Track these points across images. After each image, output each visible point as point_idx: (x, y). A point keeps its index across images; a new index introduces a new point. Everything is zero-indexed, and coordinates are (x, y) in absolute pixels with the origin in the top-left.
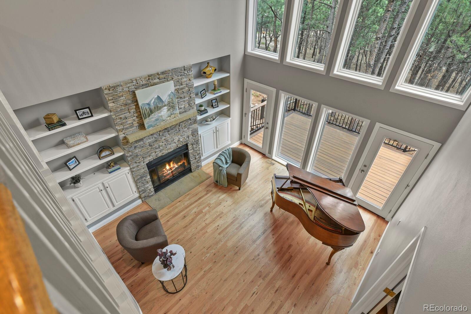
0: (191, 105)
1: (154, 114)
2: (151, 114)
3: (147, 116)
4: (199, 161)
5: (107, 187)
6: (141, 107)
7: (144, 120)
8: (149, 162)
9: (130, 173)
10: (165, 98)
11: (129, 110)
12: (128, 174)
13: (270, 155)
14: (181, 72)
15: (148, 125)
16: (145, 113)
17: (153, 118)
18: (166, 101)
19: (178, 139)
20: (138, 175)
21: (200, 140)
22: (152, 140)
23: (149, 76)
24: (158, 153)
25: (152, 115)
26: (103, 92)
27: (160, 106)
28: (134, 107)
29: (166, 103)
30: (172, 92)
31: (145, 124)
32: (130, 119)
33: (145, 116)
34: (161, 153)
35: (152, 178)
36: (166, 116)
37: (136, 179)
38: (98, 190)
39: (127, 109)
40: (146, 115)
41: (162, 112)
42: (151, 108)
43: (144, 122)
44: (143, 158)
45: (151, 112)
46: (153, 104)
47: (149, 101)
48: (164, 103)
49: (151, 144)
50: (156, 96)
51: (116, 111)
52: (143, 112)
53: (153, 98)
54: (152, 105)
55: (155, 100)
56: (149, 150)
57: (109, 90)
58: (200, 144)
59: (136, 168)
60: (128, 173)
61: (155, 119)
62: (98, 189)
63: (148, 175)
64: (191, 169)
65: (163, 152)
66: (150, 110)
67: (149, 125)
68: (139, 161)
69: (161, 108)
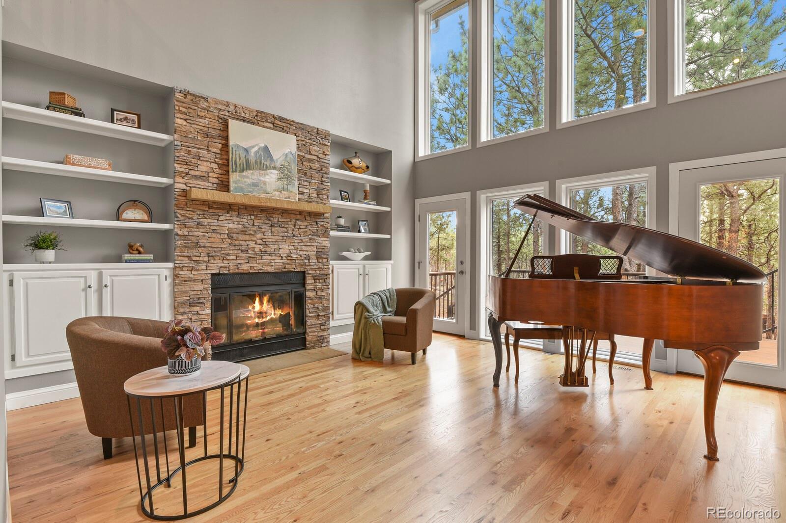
0: (321, 196)
1: (251, 171)
2: (246, 169)
3: (238, 169)
4: (324, 326)
5: (106, 286)
6: (232, 148)
7: (231, 173)
8: (218, 272)
9: (169, 280)
10: (278, 155)
11: (209, 147)
12: (166, 280)
13: (474, 331)
14: (311, 134)
15: (236, 185)
16: (235, 161)
17: (247, 177)
18: (279, 162)
19: (288, 252)
20: (186, 292)
21: (331, 275)
22: (236, 226)
23: (258, 112)
24: (242, 261)
25: (249, 172)
26: (175, 95)
27: (265, 163)
28: (220, 146)
29: (278, 165)
30: (291, 152)
31: (231, 180)
32: (205, 163)
33: (234, 167)
34: (248, 265)
35: (216, 319)
36: (274, 187)
37: (178, 299)
38: (83, 286)
39: (207, 144)
40: (236, 166)
41: (267, 177)
42: (249, 160)
43: (231, 176)
44: (208, 256)
45: (248, 166)
46: (254, 153)
47: (248, 146)
48: (273, 163)
49: (232, 235)
50: (263, 145)
51: (185, 137)
52: (232, 158)
53: (257, 145)
54: (252, 154)
55: (259, 149)
56: (225, 246)
57: (185, 97)
58: (330, 286)
59: (186, 272)
60: (166, 276)
61: (251, 181)
62: (83, 280)
63: (208, 305)
64: (305, 339)
65: (252, 265)
66: (246, 161)
67: (238, 186)
68: (198, 259)
69: (266, 168)
